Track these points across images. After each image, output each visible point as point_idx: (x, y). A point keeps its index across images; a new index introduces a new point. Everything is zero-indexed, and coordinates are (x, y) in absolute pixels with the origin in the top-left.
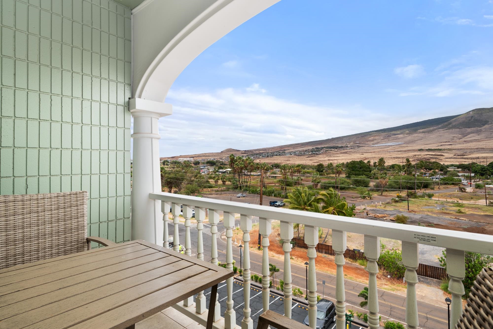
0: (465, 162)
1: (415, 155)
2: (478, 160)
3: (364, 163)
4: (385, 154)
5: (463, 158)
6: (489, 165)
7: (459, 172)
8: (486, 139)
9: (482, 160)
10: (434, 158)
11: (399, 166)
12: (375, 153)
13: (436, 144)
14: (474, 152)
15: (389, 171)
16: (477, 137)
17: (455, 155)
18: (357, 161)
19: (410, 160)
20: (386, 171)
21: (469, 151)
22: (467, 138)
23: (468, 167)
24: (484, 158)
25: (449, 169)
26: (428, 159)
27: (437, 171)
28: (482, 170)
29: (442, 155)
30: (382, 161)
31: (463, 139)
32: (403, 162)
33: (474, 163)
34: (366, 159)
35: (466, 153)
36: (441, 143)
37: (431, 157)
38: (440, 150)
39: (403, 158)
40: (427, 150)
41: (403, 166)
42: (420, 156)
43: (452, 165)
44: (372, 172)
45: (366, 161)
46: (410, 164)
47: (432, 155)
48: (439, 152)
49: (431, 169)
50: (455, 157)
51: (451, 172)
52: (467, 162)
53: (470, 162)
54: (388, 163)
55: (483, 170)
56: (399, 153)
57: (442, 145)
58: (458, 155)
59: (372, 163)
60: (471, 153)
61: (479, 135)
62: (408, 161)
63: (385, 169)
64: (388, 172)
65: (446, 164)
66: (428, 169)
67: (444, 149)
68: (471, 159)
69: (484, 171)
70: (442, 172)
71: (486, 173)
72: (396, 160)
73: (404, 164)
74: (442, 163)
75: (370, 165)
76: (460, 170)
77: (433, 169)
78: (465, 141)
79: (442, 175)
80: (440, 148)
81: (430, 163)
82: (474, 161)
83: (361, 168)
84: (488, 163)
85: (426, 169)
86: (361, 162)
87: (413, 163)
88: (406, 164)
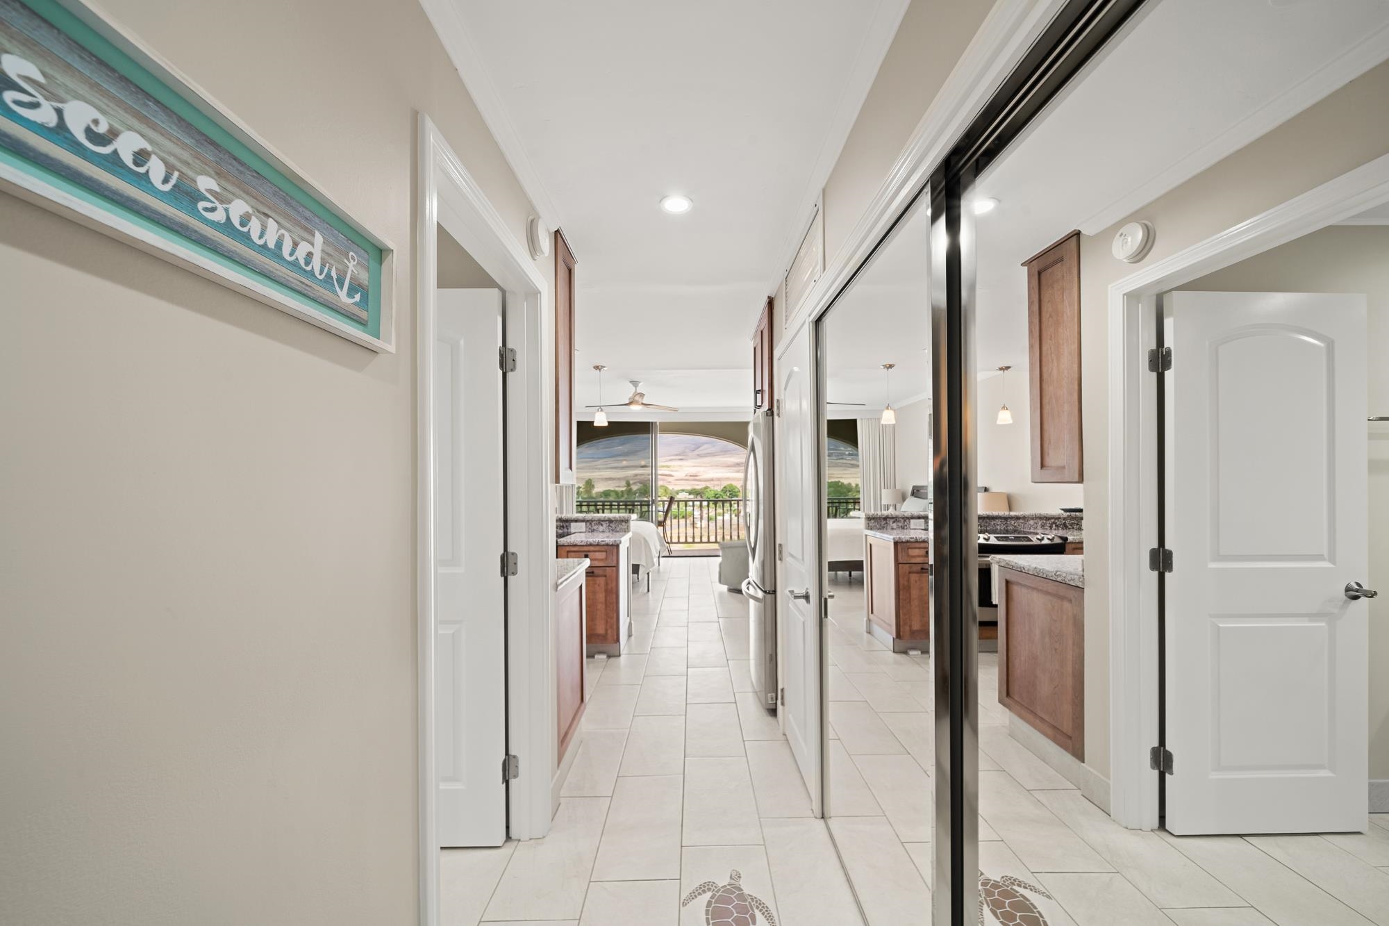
0: (698, 485)
1: (636, 475)
2: (712, 482)
5: (695, 480)
6: (722, 490)
9: (716, 483)
10: (661, 480)
19: (631, 482)
24: (719, 479)
28: (715, 497)
29: (670, 476)
30: (589, 484)
31: (697, 452)
39: (619, 479)
42: (643, 477)
43: (683, 491)
46: (631, 489)
48: (667, 470)
50: (686, 478)
53: (704, 486)
54: (599, 488)
57: (671, 460)
58: (691, 476)
62: (628, 484)
65: (677, 488)
68: (705, 481)
72: (610, 482)
73: (624, 489)
78: (698, 455)
80: (669, 464)
82: (708, 484)
84: (722, 487)
87: (634, 488)
88: (626, 490)
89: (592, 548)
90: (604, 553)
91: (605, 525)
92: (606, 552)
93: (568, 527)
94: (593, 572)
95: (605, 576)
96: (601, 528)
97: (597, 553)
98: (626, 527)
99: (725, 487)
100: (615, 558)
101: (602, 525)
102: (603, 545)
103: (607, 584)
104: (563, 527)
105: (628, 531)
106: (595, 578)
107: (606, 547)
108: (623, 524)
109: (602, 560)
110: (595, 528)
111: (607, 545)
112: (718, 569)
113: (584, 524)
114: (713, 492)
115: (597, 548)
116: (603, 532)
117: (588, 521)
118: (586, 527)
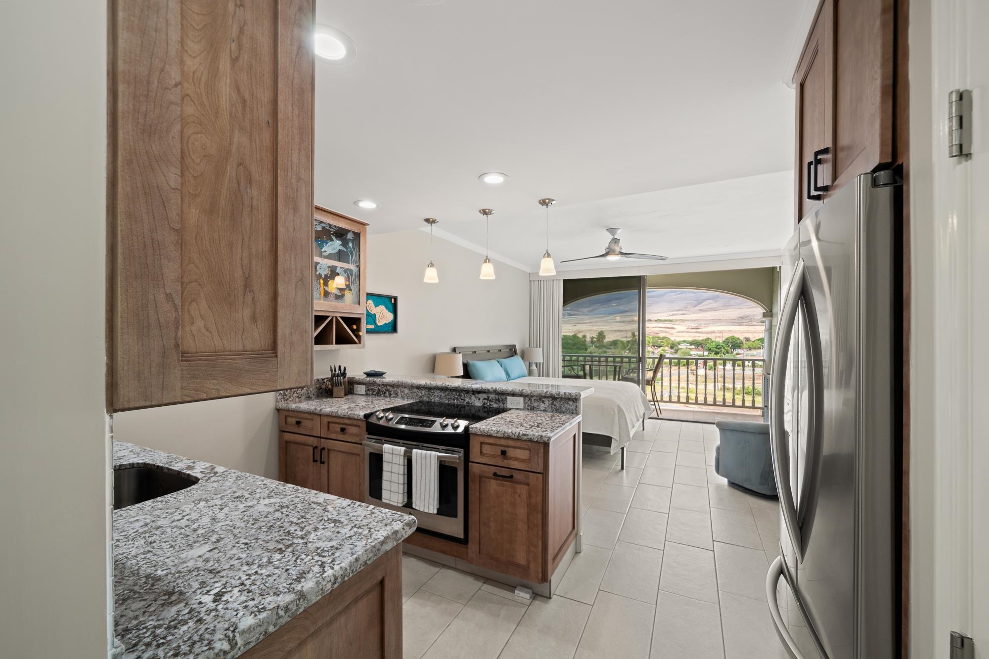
0: (699, 337)
2: (713, 334)
3: (578, 338)
4: (605, 325)
5: (697, 332)
6: (724, 341)
7: (691, 349)
8: (724, 308)
9: (718, 335)
10: (664, 332)
11: (622, 342)
12: (591, 324)
13: (665, 313)
14: (710, 324)
15: (610, 348)
16: (714, 305)
17: (688, 328)
18: (569, 336)
20: (605, 350)
21: (704, 322)
22: (702, 306)
23: (702, 344)
24: (721, 332)
25: (680, 347)
26: (656, 333)
27: (667, 348)
28: (716, 348)
29: (673, 328)
30: (601, 335)
31: (698, 308)
32: (626, 337)
33: (708, 339)
34: (580, 332)
35: (700, 325)
36: (673, 311)
37: (660, 331)
38: (671, 321)
39: (626, 331)
40: (656, 321)
41: (628, 342)
43: (684, 341)
44: (589, 350)
45: (580, 335)
47: (661, 328)
48: (670, 324)
49: (660, 347)
50: (688, 330)
51: (682, 351)
52: (700, 337)
53: (705, 338)
54: (609, 338)
55: (718, 347)
56: (622, 324)
57: (673, 315)
58: (692, 328)
59: (588, 339)
60: (707, 325)
61: (716, 302)
63: (604, 346)
64: (608, 350)
65: (678, 339)
66: (657, 346)
67: (676, 320)
68: (706, 333)
69: (718, 349)
70: (673, 350)
71: (721, 351)
72: (618, 333)
73: (630, 339)
74: (672, 339)
75: (585, 341)
76: (693, 347)
77: (662, 346)
78: (700, 310)
79: (673, 354)
80: (671, 318)
81: (659, 338)
82: (709, 336)
83: (574, 346)
84: (724, 339)
85: (654, 346)
86: (575, 336)
88: (632, 340)
89: (510, 443)
90: (528, 452)
91: (547, 403)
92: (530, 450)
93: (504, 401)
94: (511, 477)
95: (528, 485)
96: (542, 406)
97: (518, 451)
98: (573, 407)
99: (726, 339)
100: (541, 461)
101: (543, 402)
102: (525, 440)
103: (530, 497)
104: (498, 400)
105: (577, 414)
106: (516, 485)
107: (529, 444)
108: (571, 403)
109: (523, 461)
110: (535, 404)
111: (531, 441)
112: (714, 454)
113: (522, 399)
114: (714, 343)
115: (518, 444)
116: (545, 411)
117: (527, 396)
118: (525, 403)
